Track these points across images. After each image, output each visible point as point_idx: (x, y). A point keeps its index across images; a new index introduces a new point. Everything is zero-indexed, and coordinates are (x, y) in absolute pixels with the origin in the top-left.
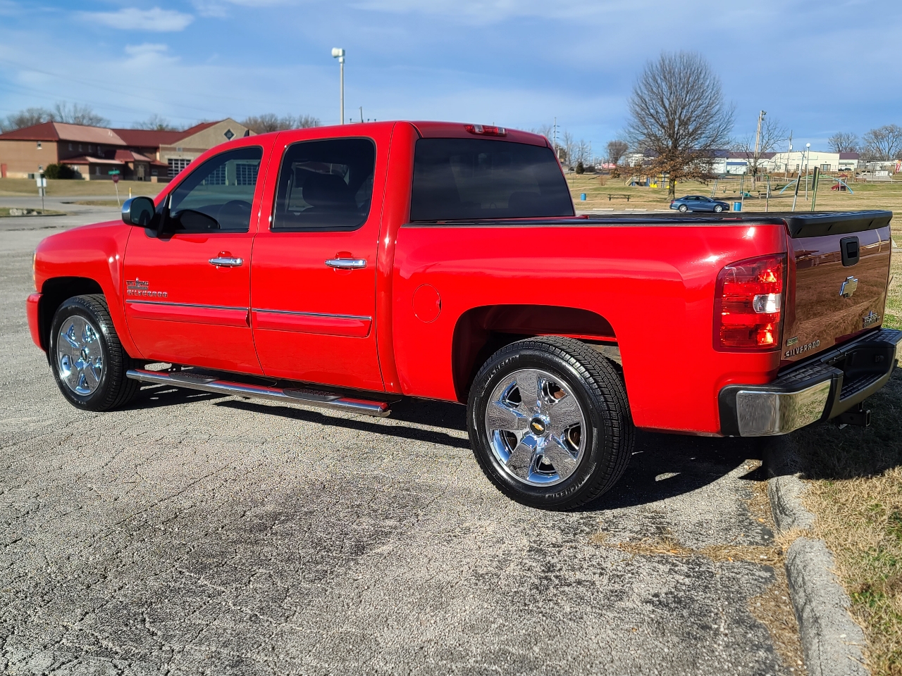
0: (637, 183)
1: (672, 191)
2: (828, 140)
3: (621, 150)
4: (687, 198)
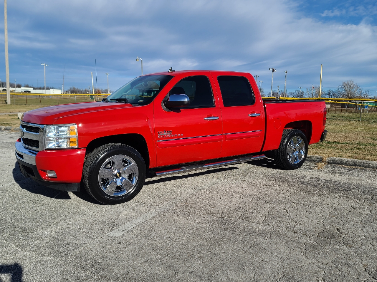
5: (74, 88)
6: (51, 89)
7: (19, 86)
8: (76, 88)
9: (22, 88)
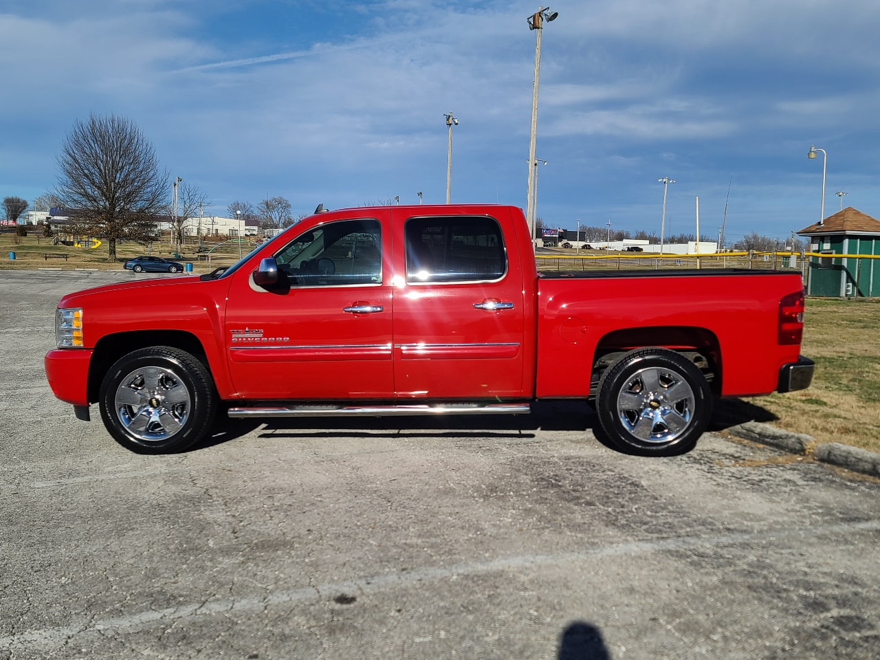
0: (64, 242)
1: (113, 252)
2: (227, 208)
3: (20, 207)
4: (141, 259)
5: (755, 237)
6: (689, 242)
7: (620, 237)
8: (760, 235)
9: (625, 241)
